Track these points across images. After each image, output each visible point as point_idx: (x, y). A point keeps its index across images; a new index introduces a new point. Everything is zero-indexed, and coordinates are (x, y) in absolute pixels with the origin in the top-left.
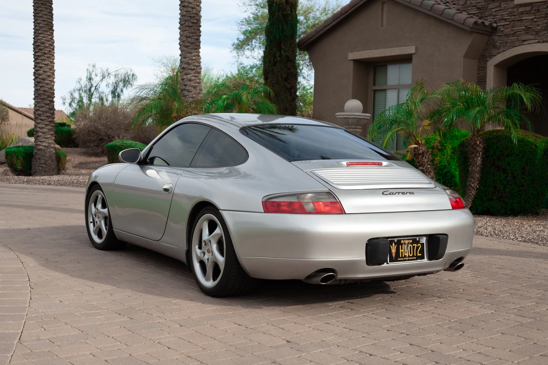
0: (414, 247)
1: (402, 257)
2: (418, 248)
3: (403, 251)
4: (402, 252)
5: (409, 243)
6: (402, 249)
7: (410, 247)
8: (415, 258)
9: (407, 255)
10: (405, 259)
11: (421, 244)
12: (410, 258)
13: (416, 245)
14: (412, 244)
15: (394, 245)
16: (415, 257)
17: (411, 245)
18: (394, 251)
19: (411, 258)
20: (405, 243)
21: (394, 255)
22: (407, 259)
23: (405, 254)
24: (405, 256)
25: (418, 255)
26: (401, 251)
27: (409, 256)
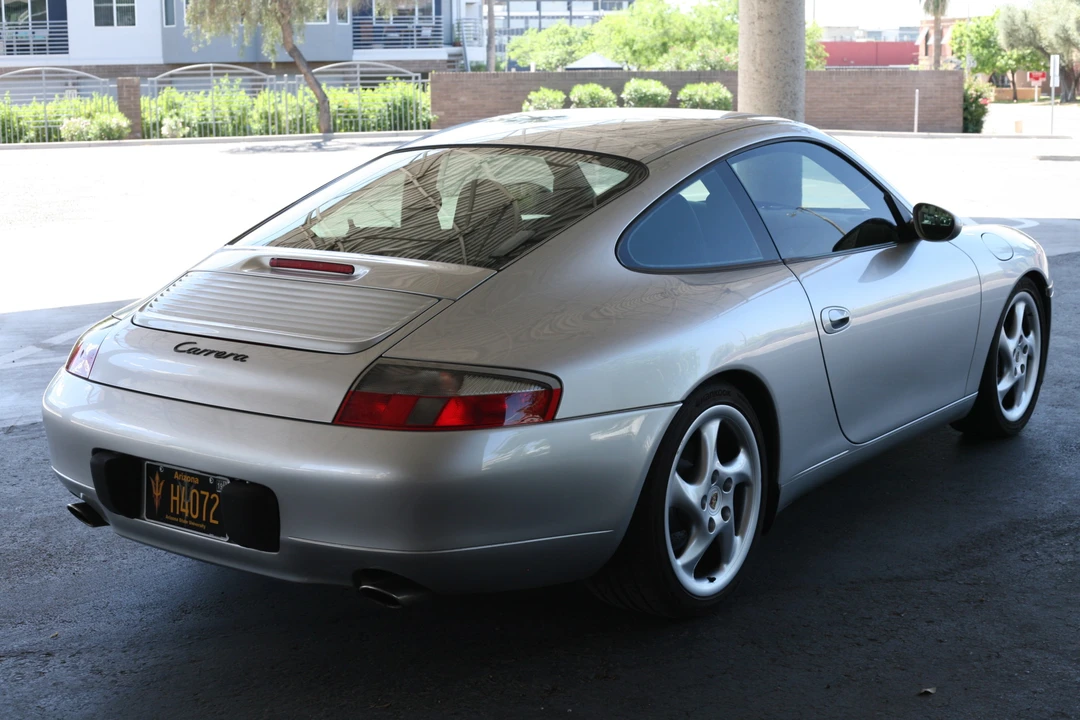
0: (202, 497)
1: (174, 515)
2: (211, 502)
3: (177, 499)
4: (175, 501)
5: (191, 484)
6: (175, 495)
7: (195, 494)
8: (202, 526)
9: (186, 511)
10: (181, 520)
11: (218, 494)
12: (191, 523)
13: (207, 494)
14: (196, 487)
15: (157, 478)
16: (205, 523)
17: (195, 491)
18: (157, 493)
19: (193, 524)
20: (182, 482)
21: (157, 503)
22: (185, 522)
23: (182, 510)
24: (182, 515)
25: (212, 521)
26: (173, 498)
27: (190, 518)
